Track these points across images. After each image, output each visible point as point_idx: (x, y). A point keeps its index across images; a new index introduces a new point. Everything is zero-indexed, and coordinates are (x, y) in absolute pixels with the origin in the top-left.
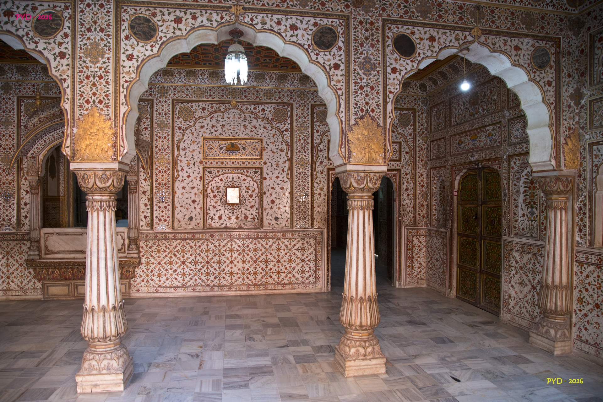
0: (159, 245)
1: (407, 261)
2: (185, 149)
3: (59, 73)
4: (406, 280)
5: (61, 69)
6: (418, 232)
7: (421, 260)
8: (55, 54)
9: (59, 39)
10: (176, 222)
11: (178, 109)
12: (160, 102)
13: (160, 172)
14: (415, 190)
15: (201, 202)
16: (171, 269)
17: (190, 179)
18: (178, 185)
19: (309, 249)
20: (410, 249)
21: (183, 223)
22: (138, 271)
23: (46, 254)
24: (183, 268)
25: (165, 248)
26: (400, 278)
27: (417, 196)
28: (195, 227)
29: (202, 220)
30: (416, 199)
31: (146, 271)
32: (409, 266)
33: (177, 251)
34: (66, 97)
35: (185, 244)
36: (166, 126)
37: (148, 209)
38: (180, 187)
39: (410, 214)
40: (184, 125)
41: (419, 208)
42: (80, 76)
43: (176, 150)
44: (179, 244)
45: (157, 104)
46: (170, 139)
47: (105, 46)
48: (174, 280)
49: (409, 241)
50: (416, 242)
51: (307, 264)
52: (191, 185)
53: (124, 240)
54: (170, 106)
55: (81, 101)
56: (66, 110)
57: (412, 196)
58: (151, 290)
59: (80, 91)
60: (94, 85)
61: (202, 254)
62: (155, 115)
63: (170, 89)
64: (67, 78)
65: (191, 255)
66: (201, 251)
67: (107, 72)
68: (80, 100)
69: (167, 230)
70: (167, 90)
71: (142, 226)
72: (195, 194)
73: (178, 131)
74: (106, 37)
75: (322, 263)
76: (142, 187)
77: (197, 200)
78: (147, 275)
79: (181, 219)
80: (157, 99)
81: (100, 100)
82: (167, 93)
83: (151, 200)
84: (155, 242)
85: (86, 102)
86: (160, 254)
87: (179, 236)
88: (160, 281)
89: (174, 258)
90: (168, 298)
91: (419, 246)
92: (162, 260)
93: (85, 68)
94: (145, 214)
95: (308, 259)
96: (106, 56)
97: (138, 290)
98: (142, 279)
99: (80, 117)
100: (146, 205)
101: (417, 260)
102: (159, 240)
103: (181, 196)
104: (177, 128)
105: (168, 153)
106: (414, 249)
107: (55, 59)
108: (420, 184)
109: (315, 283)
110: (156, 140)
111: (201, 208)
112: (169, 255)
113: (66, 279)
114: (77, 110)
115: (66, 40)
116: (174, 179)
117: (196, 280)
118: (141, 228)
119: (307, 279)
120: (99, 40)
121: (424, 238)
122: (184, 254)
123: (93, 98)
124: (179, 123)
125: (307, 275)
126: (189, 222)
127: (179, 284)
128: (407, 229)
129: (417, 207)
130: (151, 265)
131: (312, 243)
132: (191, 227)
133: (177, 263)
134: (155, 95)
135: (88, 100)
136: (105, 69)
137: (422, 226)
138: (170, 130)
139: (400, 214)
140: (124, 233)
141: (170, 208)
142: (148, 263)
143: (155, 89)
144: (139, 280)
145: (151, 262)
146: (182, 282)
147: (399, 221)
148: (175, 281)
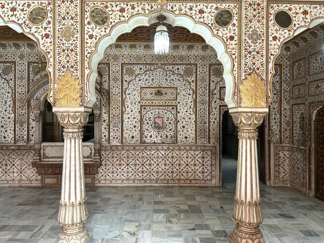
0: (113, 153)
1: (275, 167)
2: (129, 94)
3: (45, 48)
4: (275, 181)
5: (47, 45)
6: (283, 148)
7: (286, 167)
8: (42, 35)
9: (44, 25)
10: (124, 139)
11: (125, 69)
12: (114, 64)
13: (114, 108)
14: (281, 119)
15: (139, 127)
16: (120, 169)
17: (133, 113)
18: (125, 116)
19: (207, 158)
20: (277, 160)
21: (128, 140)
22: (100, 170)
23: (44, 158)
24: (128, 168)
25: (116, 155)
26: (270, 179)
27: (282, 124)
28: (135, 142)
29: (139, 138)
30: (281, 126)
31: (104, 170)
32: (277, 171)
33: (124, 157)
34: (50, 64)
35: (129, 153)
36: (118, 79)
37: (107, 131)
38: (127, 117)
39: (277, 135)
40: (129, 79)
41: (284, 132)
42: (59, 50)
43: (124, 95)
44: (125, 153)
45: (112, 66)
46: (120, 88)
47: (75, 29)
48: (122, 175)
49: (277, 154)
50: (281, 155)
51: (206, 167)
52: (133, 116)
53: (91, 150)
54: (120, 67)
55: (59, 67)
56: (50, 73)
58: (108, 182)
59: (59, 60)
60: (68, 55)
61: (140, 160)
62: (111, 73)
63: (120, 56)
64: (50, 51)
65: (133, 160)
66: (139, 157)
67: (76, 47)
68: (58, 65)
69: (118, 144)
70: (118, 57)
71: (103, 142)
72: (136, 122)
73: (125, 83)
74: (75, 23)
75: (216, 167)
76: (103, 118)
77: (137, 125)
78: (105, 172)
79: (127, 137)
80: (112, 63)
81: (72, 65)
82: (118, 59)
83: (109, 125)
84: (111, 152)
85: (63, 67)
86: (114, 159)
87: (125, 148)
88: (113, 176)
89: (122, 161)
90: (118, 187)
91: (284, 158)
92: (115, 163)
93: (61, 44)
94: (105, 134)
95: (206, 164)
96: (76, 36)
97: (100, 182)
98: (102, 174)
99: (59, 77)
100: (105, 128)
101: (282, 167)
102: (113, 151)
103: (127, 123)
104: (124, 81)
105: (119, 96)
106: (280, 160)
107: (42, 39)
108: (284, 115)
109: (211, 180)
110: (112, 89)
111: (139, 130)
112: (119, 160)
113: (56, 174)
114: (57, 72)
115: (49, 26)
116: (123, 113)
117: (135, 176)
118: (102, 143)
119: (206, 177)
120: (70, 25)
121: (288, 152)
122: (129, 159)
123: (67, 64)
124: (126, 78)
125: (206, 174)
126: (132, 139)
127: (125, 178)
128: (275, 146)
129: (282, 131)
130: (108, 166)
131: (209, 154)
132: (133, 142)
133: (124, 165)
134: (111, 60)
135: (64, 65)
136: (75, 45)
137: (286, 144)
138: (120, 82)
139: (269, 135)
140: (92, 146)
141: (120, 130)
142: (106, 165)
143: (111, 56)
144: (100, 175)
145: (108, 164)
146: (127, 177)
147: (269, 141)
148: (122, 177)
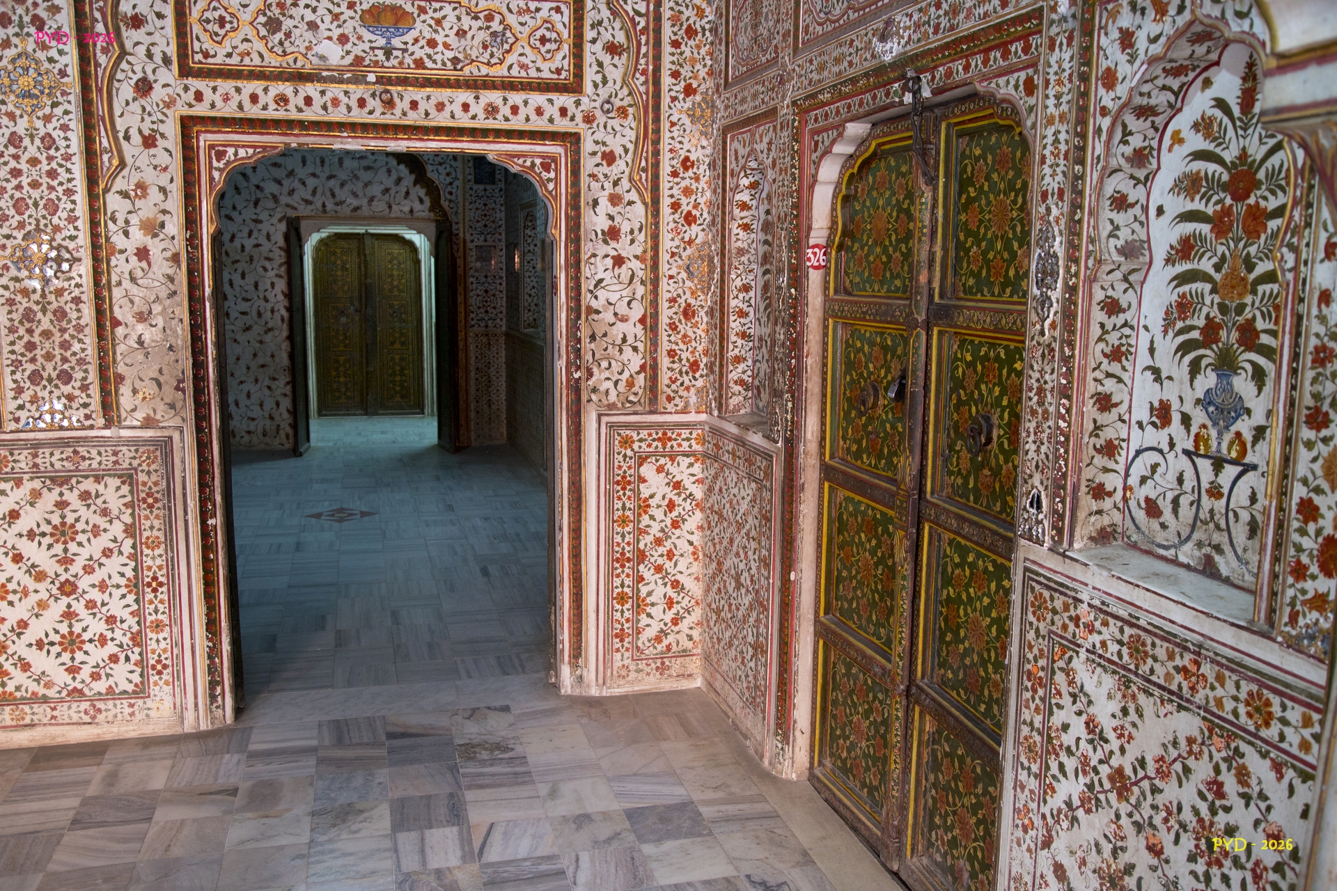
1: (611, 574)
4: (607, 662)
6: (664, 439)
14: (655, 237)
19: (96, 531)
20: (624, 521)
26: (577, 651)
27: (664, 268)
30: (655, 283)
32: (622, 598)
39: (628, 351)
41: (673, 327)
49: (625, 483)
50: (655, 484)
51: (91, 605)
57: (636, 265)
75: (173, 597)
91: (671, 506)
95: (96, 578)
101: (659, 569)
106: (645, 520)
108: (675, 206)
109: (141, 691)
119: (95, 676)
121: (697, 468)
125: (97, 655)
128: (611, 426)
129: (664, 320)
131: (115, 504)
137: (685, 411)
139: (576, 353)
